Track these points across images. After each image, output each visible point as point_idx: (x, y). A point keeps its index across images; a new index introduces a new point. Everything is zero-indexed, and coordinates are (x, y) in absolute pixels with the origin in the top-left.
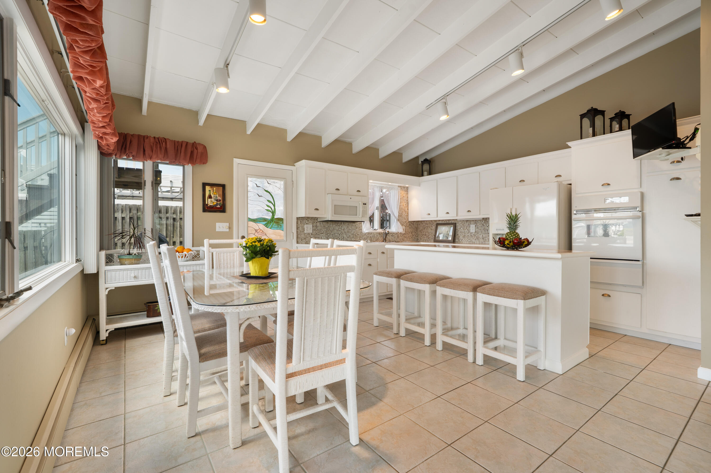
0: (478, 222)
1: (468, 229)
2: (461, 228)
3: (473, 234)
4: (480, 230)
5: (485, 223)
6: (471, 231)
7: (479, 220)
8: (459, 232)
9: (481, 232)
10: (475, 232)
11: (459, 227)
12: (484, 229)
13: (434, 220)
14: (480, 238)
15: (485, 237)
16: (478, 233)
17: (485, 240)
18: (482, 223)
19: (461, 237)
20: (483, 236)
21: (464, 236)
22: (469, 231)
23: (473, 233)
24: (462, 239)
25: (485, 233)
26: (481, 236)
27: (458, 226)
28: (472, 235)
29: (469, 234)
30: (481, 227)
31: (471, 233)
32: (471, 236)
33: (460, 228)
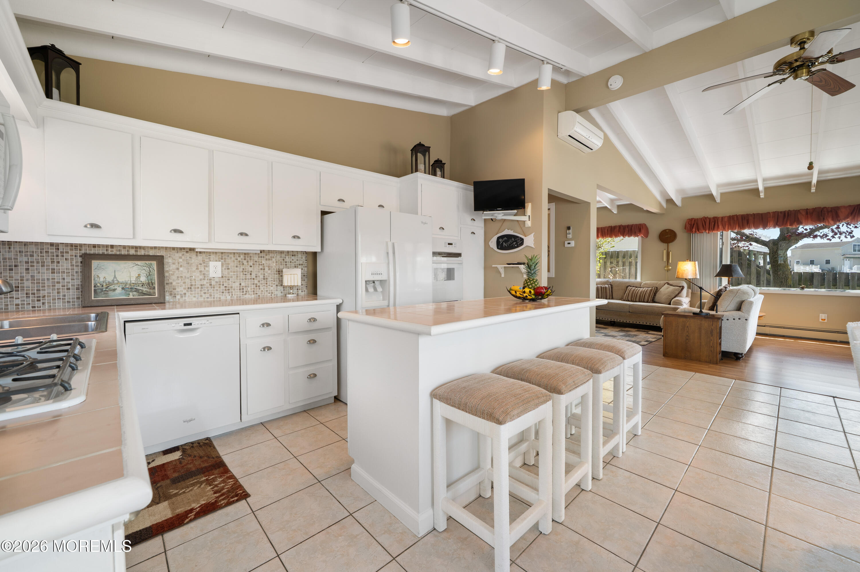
0: (228, 256)
1: (201, 271)
2: (181, 269)
3: (216, 282)
4: (234, 272)
5: (245, 259)
6: (212, 275)
7: (231, 253)
8: (174, 277)
9: (237, 277)
10: (222, 277)
11: (173, 267)
12: (242, 272)
13: (67, 245)
14: (234, 289)
15: (246, 287)
16: (229, 280)
17: (244, 293)
18: (239, 259)
19: (180, 290)
20: (241, 284)
21: (192, 285)
22: (204, 274)
23: (217, 280)
24: (185, 294)
25: (246, 279)
26: (237, 284)
27: (170, 265)
28: (213, 283)
29: (206, 281)
30: (237, 266)
31: (210, 280)
32: (211, 285)
33: (178, 269)
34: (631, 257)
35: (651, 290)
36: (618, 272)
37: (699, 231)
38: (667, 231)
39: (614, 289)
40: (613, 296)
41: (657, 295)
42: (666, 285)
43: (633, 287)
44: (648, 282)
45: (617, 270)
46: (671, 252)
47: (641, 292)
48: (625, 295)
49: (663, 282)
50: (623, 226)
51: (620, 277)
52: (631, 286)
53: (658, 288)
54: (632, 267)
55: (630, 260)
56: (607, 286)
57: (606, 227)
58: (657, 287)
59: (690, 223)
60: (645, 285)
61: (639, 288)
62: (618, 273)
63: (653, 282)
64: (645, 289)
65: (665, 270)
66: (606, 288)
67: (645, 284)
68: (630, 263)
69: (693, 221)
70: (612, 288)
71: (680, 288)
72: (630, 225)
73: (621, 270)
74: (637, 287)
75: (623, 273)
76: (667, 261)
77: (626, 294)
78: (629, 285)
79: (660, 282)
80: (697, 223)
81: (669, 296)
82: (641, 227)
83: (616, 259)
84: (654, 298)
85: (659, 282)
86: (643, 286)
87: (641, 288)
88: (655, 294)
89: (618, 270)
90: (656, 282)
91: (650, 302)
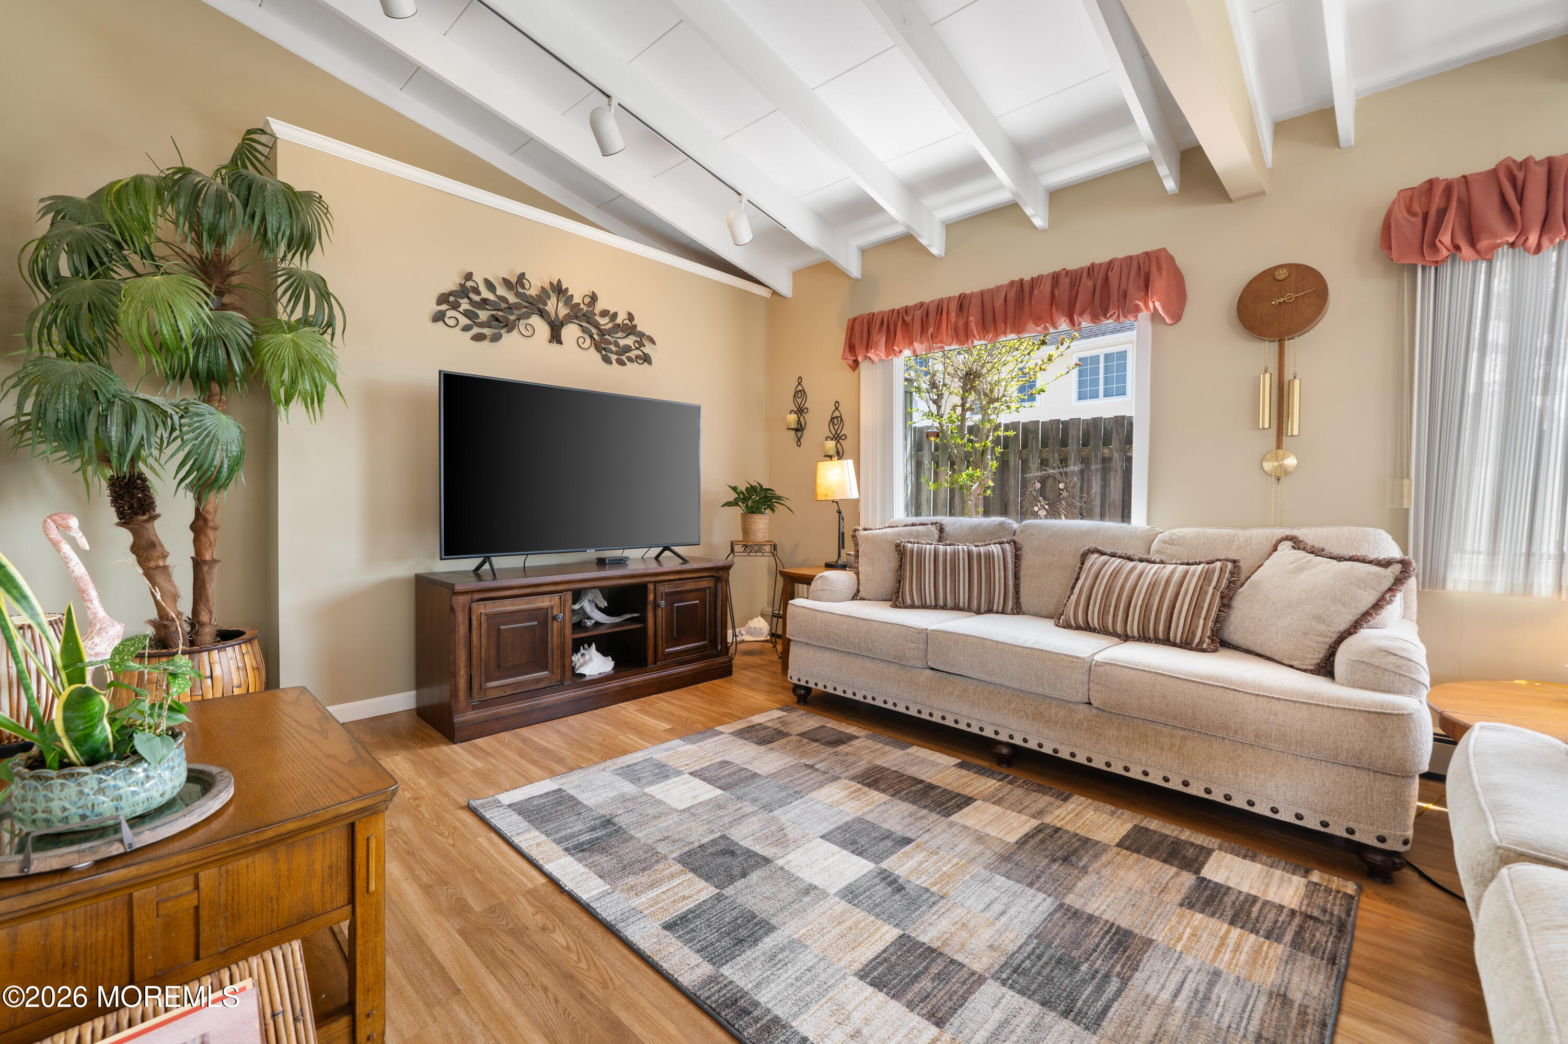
34: (1107, 442)
35: (1206, 577)
36: (1065, 494)
37: (1473, 244)
38: (1282, 274)
39: (1025, 564)
40: (1022, 600)
41: (1240, 602)
42: (1286, 547)
43: (1113, 555)
44: (1187, 531)
45: (1061, 486)
46: (1297, 382)
47: (1153, 586)
48: (1074, 597)
49: (1264, 534)
50: (1067, 273)
51: (1072, 513)
52: (1102, 553)
53: (1242, 564)
54: (1112, 474)
55: (1106, 451)
56: (995, 549)
57: (999, 288)
58: (1234, 562)
59: (1416, 208)
60: (1172, 550)
61: (1141, 561)
62: (1064, 499)
63: (1211, 531)
64: (1170, 568)
65: (1268, 474)
66: (989, 557)
67: (1170, 542)
68: (1106, 461)
69: (1438, 192)
70: (1017, 558)
71: (1389, 574)
72: (1100, 265)
73: (1073, 487)
74: (1130, 559)
75: (1081, 498)
76: (1274, 428)
77: (1076, 590)
78: (1092, 545)
79: (1248, 533)
80: (1460, 201)
81: (1319, 618)
82: (1154, 268)
83: (1058, 447)
84: (1219, 621)
85: (1240, 532)
86: (1159, 552)
87: (1148, 561)
88: (1226, 602)
89: (1066, 488)
90: (1224, 531)
91: (1201, 642)
